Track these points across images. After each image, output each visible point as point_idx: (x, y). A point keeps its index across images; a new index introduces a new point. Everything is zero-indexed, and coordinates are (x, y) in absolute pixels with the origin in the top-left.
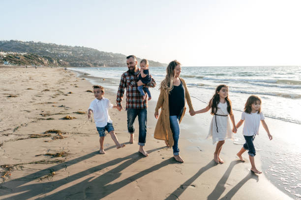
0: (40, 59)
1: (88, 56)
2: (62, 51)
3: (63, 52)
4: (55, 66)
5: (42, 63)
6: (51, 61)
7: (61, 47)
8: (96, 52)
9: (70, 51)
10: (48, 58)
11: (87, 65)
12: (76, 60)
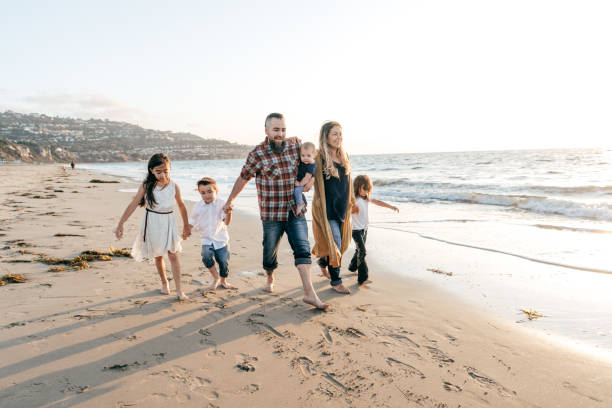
0: (11, 147)
1: (119, 139)
2: (61, 129)
3: (63, 132)
4: (46, 161)
5: (18, 156)
6: (36, 151)
7: (57, 120)
8: (137, 130)
9: (78, 129)
10: (30, 145)
11: (117, 158)
12: (94, 149)
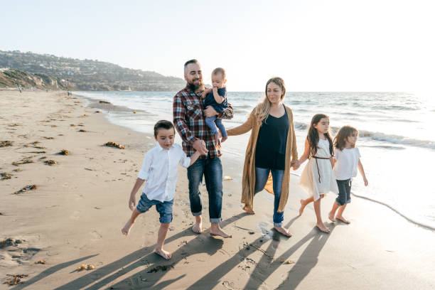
0: (30, 78)
1: (105, 74)
2: (64, 66)
3: (67, 67)
4: (54, 88)
5: (34, 84)
6: (47, 81)
7: (62, 60)
8: (117, 68)
9: (77, 66)
10: (43, 77)
11: (104, 88)
12: (87, 81)
